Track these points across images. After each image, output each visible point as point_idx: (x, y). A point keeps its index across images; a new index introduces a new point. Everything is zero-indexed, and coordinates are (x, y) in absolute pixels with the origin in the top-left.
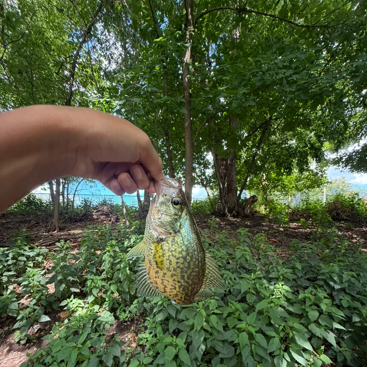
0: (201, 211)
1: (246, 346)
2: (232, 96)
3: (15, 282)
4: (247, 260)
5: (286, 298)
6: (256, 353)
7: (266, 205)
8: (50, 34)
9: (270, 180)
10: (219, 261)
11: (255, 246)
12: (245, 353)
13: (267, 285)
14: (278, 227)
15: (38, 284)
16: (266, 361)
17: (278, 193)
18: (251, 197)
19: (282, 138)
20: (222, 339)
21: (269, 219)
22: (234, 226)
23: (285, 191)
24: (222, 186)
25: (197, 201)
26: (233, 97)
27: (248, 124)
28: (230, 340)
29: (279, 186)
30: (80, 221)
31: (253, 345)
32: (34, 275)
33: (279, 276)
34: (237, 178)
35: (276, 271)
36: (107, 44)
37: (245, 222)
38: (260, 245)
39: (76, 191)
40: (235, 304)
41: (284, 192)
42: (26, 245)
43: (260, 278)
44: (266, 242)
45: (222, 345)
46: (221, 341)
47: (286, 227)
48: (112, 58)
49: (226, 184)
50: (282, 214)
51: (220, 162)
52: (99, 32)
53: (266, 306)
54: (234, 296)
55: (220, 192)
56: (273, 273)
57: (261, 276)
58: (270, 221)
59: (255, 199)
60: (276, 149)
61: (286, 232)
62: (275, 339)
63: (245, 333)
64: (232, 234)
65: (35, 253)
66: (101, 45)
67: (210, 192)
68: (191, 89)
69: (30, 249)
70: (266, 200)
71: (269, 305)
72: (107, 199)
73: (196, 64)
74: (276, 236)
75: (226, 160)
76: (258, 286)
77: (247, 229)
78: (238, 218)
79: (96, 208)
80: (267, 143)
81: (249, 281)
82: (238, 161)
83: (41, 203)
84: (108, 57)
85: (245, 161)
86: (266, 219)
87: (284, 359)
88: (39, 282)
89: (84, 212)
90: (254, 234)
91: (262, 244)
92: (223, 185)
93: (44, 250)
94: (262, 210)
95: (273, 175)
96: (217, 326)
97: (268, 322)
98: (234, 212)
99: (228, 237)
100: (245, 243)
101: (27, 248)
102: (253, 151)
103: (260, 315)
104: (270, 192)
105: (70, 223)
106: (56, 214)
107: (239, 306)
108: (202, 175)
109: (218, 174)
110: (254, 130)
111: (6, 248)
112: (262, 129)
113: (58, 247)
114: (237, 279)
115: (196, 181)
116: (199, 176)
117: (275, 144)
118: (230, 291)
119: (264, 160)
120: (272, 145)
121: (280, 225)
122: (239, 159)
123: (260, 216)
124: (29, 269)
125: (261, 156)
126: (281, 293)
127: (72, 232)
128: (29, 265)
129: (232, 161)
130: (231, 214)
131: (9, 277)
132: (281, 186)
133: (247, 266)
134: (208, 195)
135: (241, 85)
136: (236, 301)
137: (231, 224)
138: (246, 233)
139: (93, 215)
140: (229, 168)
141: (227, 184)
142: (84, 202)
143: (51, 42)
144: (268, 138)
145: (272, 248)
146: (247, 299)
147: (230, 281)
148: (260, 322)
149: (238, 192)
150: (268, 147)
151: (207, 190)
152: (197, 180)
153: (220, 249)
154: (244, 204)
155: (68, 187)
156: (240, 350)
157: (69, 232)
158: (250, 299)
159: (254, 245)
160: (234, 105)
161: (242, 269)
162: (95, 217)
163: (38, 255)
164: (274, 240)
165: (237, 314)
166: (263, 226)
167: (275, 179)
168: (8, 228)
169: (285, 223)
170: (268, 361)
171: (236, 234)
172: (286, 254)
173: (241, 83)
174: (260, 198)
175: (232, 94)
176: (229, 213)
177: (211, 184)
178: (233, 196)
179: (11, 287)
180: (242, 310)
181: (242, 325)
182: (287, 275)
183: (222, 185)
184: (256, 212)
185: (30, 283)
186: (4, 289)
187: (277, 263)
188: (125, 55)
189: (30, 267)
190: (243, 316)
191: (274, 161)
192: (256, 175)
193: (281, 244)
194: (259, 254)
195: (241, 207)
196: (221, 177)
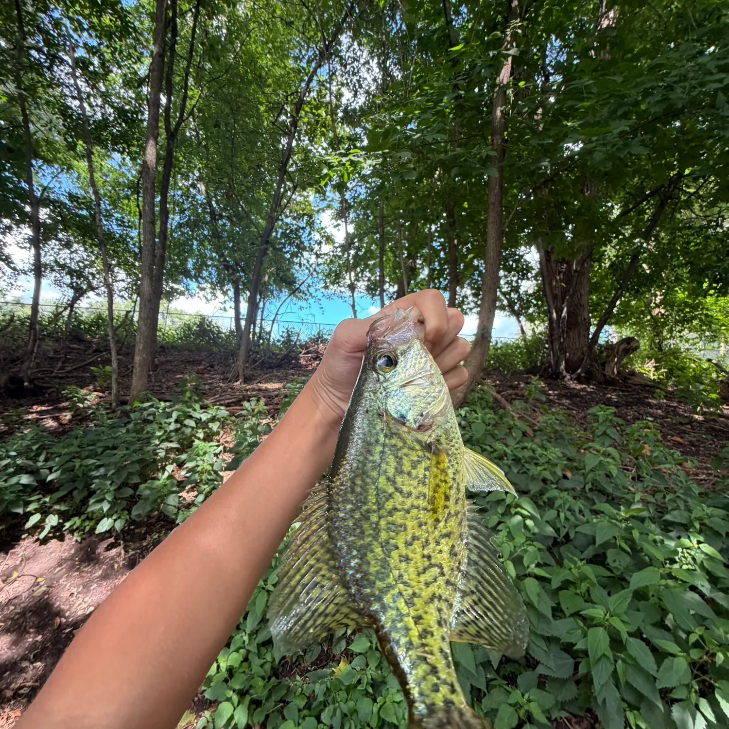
0: (506, 363)
1: (604, 659)
2: (594, 138)
3: (174, 461)
4: (609, 476)
5: (708, 573)
6: (627, 683)
7: (657, 361)
8: (266, 61)
9: (672, 307)
10: (545, 470)
11: (631, 446)
12: (601, 676)
13: (658, 538)
14: (690, 413)
15: (209, 468)
16: (652, 706)
17: (693, 335)
18: (622, 341)
19: (708, 213)
20: (546, 635)
21: (667, 392)
22: (580, 401)
23: (710, 329)
24: (555, 315)
25: (497, 344)
26: (597, 141)
27: (624, 187)
28: (566, 639)
29: (694, 318)
30: (278, 366)
31: (620, 662)
32: (205, 453)
33: (691, 521)
34: (592, 299)
35: (682, 508)
36: (356, 64)
37: (605, 394)
38: (643, 448)
39: (277, 314)
40: (580, 564)
41: (707, 334)
42: (196, 402)
43: (642, 520)
44: (657, 441)
45: (546, 649)
46: (543, 637)
47: (712, 413)
48: (361, 86)
49: (565, 310)
50: (702, 383)
51: (554, 265)
52: (344, 48)
53: (655, 582)
54: (576, 547)
55: (551, 327)
56: (675, 513)
57: (645, 514)
58: (669, 396)
59: (633, 345)
60: (692, 238)
61: (712, 424)
62: (676, 659)
63: (601, 629)
64: (574, 417)
65: (209, 416)
66: (345, 67)
67: (528, 326)
68: (506, 130)
69: (202, 408)
70: (660, 349)
71: (663, 582)
72: (325, 331)
73: (522, 84)
74: (684, 432)
75: (567, 263)
76: (636, 534)
77: (613, 410)
78: (588, 384)
79: (305, 346)
80: (668, 226)
81: (614, 521)
82: (596, 264)
83: (219, 332)
84: (355, 86)
85: (613, 265)
86: (658, 391)
87: (699, 715)
88: (212, 465)
89: (284, 352)
90: (629, 423)
91: (646, 446)
92: (559, 312)
93: (223, 412)
94: (649, 370)
95: (681, 295)
96: (539, 602)
97: (658, 618)
98: (579, 371)
99: (564, 421)
100: (607, 438)
101: (197, 406)
102: (634, 244)
103: (639, 601)
104: (671, 331)
105: (262, 369)
106: (242, 352)
107: (589, 570)
108: (511, 291)
109: (548, 290)
110: (638, 200)
111: (168, 404)
112: (657, 198)
113: (247, 409)
114: (587, 512)
115: (498, 304)
116: (504, 294)
117: (690, 228)
118: (567, 536)
119: (659, 261)
120: (680, 230)
121: (695, 408)
122: (600, 260)
123: (643, 382)
124: (197, 442)
125: (651, 254)
126: (694, 559)
127: (263, 386)
128: (198, 435)
129: (583, 264)
130: (572, 373)
131: (168, 451)
132: (701, 320)
133: (610, 489)
134: (523, 332)
135: (614, 116)
136: (582, 560)
137: (572, 395)
138: (610, 417)
139: (299, 359)
140: (575, 278)
141: (568, 312)
142: (285, 335)
143: (266, 74)
144: (673, 216)
145: (675, 456)
146: (610, 560)
147: (569, 514)
148: (641, 615)
149: (592, 329)
150: (672, 234)
151: (520, 322)
152: (501, 301)
153: (548, 445)
154: (605, 354)
155: (263, 308)
156: (588, 665)
157: (259, 385)
158: (618, 561)
159: (627, 445)
160: (598, 156)
161: (596, 492)
162: (302, 362)
163: (213, 419)
164: (679, 439)
165: (584, 587)
166: (650, 405)
167: (686, 303)
168: (169, 371)
169: (708, 404)
170: (658, 707)
171: (585, 417)
172: (711, 474)
173: (615, 112)
174: (644, 344)
175: (595, 135)
176: (567, 372)
177: (531, 311)
178: (579, 337)
179: (170, 468)
180: (595, 580)
181: (597, 612)
182: (712, 522)
183: (556, 312)
184: (633, 373)
185: (198, 466)
186: (158, 470)
187: (688, 491)
188: (384, 80)
189: (199, 439)
190: (598, 593)
191: (686, 265)
192: (637, 294)
193: (698, 451)
194: (639, 467)
195: (597, 362)
196: (555, 297)
